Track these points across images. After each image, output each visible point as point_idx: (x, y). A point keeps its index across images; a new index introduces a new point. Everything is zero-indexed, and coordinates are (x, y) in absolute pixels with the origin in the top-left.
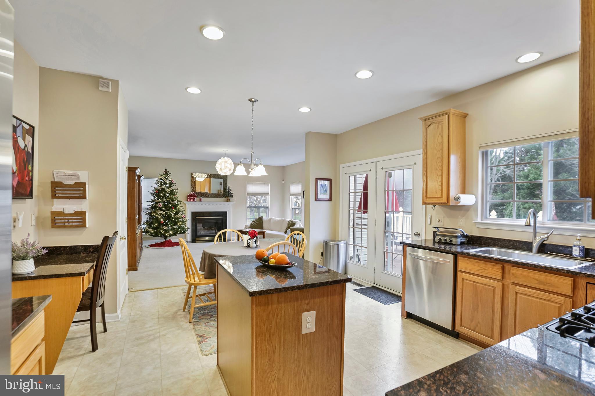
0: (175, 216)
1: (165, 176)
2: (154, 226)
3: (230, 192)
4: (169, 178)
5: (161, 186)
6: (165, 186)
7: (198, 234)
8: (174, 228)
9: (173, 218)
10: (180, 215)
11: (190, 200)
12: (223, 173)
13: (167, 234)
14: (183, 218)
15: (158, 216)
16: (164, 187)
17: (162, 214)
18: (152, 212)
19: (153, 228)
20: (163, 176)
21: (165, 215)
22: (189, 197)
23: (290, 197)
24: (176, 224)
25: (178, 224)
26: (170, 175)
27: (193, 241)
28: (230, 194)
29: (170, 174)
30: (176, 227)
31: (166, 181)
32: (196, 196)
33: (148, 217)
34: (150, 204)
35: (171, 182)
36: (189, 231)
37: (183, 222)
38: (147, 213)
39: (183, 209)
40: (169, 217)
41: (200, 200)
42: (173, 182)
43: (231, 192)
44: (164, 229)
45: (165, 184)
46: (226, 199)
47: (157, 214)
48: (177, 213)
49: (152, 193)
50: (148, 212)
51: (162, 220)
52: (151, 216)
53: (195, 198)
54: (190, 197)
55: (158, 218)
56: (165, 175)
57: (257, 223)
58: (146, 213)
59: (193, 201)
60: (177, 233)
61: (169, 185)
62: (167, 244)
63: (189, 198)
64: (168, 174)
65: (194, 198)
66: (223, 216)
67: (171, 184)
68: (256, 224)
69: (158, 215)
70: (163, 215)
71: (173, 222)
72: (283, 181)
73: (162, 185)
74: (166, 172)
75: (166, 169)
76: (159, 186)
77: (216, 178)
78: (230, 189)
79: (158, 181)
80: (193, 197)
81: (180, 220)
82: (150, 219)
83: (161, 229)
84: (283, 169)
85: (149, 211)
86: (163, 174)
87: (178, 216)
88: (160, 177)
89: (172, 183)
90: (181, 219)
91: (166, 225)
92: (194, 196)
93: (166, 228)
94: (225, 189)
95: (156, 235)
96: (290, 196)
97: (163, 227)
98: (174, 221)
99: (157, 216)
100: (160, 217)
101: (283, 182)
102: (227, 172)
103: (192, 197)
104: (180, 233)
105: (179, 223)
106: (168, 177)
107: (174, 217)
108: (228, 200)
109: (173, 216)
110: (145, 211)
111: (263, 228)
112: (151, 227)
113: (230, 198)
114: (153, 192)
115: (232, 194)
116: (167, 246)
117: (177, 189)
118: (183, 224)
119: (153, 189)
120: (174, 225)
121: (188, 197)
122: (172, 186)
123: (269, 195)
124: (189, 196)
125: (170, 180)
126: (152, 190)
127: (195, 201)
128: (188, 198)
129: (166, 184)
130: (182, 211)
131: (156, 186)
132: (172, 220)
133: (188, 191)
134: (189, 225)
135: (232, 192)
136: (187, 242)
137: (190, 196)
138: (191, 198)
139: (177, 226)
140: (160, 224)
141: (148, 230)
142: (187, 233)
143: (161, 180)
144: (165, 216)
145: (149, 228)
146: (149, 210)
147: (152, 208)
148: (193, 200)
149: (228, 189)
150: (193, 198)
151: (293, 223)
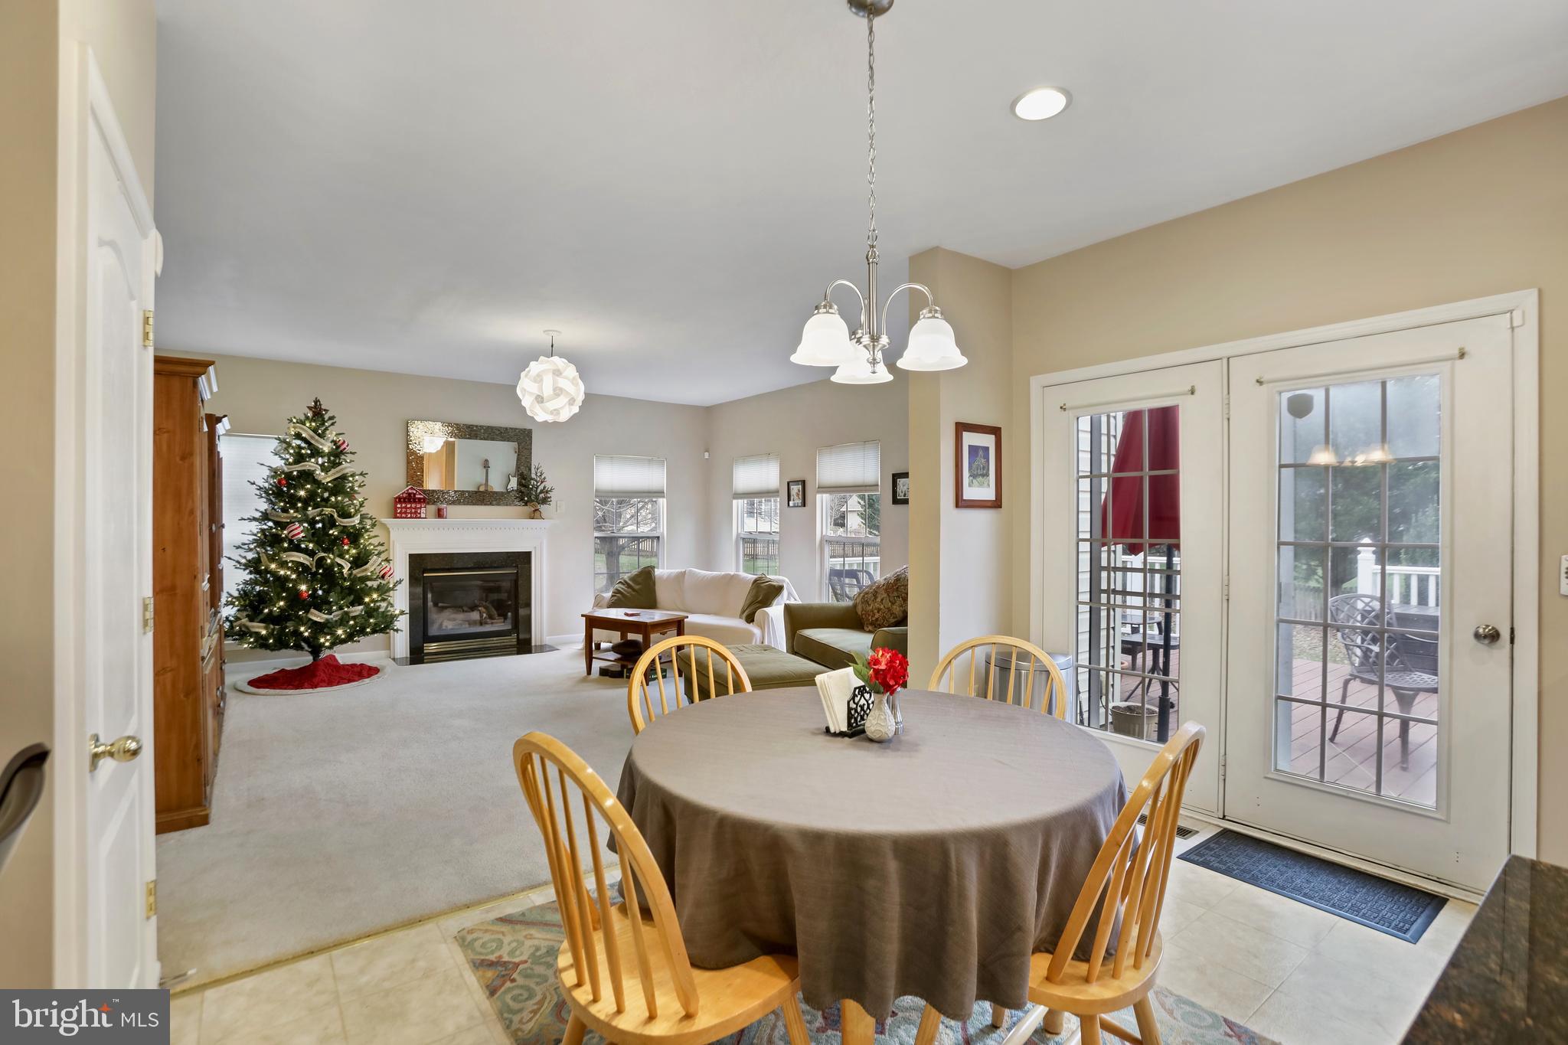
0: (354, 572)
1: (314, 424)
2: (271, 611)
3: (541, 487)
4: (331, 435)
5: (297, 462)
6: (313, 460)
7: (433, 631)
8: (352, 615)
9: (345, 579)
10: (373, 566)
11: (405, 513)
13: (322, 640)
14: (383, 577)
15: (289, 573)
16: (311, 465)
17: (302, 564)
18: (264, 559)
19: (269, 620)
20: (308, 425)
21: (314, 570)
22: (400, 502)
23: (735, 502)
24: (358, 601)
25: (367, 600)
26: (333, 424)
27: (417, 656)
28: (541, 492)
29: (331, 418)
30: (358, 610)
31: (317, 441)
32: (424, 499)
33: (246, 575)
34: (255, 527)
35: (338, 447)
36: (403, 623)
37: (383, 590)
38: (243, 561)
39: (382, 545)
40: (329, 577)
41: (440, 514)
42: (342, 448)
43: (545, 487)
44: (310, 619)
45: (312, 456)
46: (529, 509)
47: (283, 564)
48: (359, 561)
49: (260, 489)
50: (245, 557)
51: (303, 587)
52: (257, 571)
53: (421, 508)
54: (405, 502)
55: (287, 579)
56: (315, 421)
57: (637, 587)
58: (238, 562)
59: (416, 515)
60: (362, 632)
61: (329, 459)
62: (322, 674)
63: (399, 506)
64: (326, 417)
65: (419, 506)
66: (517, 566)
67: (337, 454)
68: (634, 590)
69: (289, 568)
70: (306, 568)
71: (349, 595)
72: (707, 454)
73: (300, 458)
74: (317, 412)
75: (316, 401)
76: (291, 460)
77: (493, 439)
78: (543, 477)
79: (284, 441)
80: (415, 502)
81: (369, 583)
82: (254, 582)
83: (301, 621)
84: (707, 414)
85: (250, 556)
86: (307, 418)
87: (366, 570)
88: (295, 428)
89: (342, 452)
90: (375, 580)
91: (320, 604)
92: (419, 499)
93: (318, 617)
94: (524, 478)
95: (281, 644)
96: (734, 498)
97: (307, 612)
98: (351, 590)
99: (282, 573)
100: (294, 576)
101: (707, 457)
103: (410, 502)
104: (374, 632)
105: (368, 594)
106: (326, 429)
107: (351, 574)
108: (535, 514)
109: (345, 571)
110: (236, 555)
111: (658, 605)
112: (261, 617)
113: (543, 508)
114: (266, 485)
115: (547, 492)
116: (323, 681)
117: (361, 474)
118: (384, 600)
119: (266, 473)
120: (352, 604)
121: (396, 503)
122: (340, 464)
123: (664, 497)
124: (399, 500)
125: (334, 442)
126: (262, 477)
127: (420, 518)
128: (396, 508)
129: (316, 453)
130: (376, 552)
131: (278, 463)
132: (342, 587)
133: (398, 483)
134: (400, 601)
135: (548, 484)
136: (394, 659)
137: (404, 499)
138: (406, 508)
139: (361, 607)
140: (295, 599)
141: (247, 627)
142: (397, 630)
143: (299, 442)
144: (316, 573)
145: (251, 620)
146: (250, 550)
147: (261, 543)
148: (416, 512)
149: (533, 476)
150: (413, 505)
151: (774, 586)
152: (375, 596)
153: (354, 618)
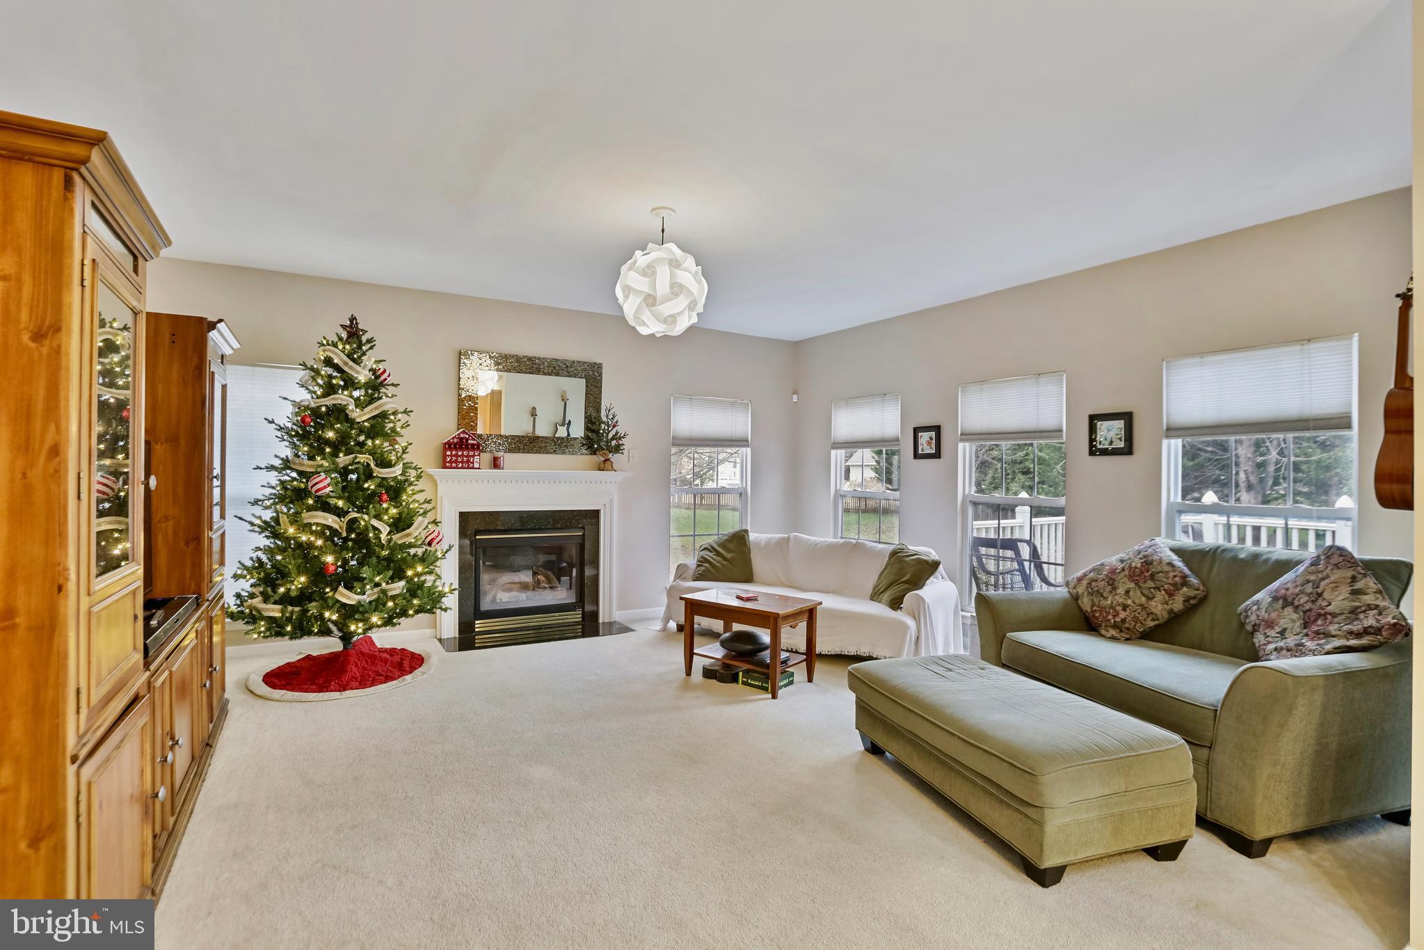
0: (394, 537)
1: (348, 347)
2: (289, 590)
3: (613, 433)
4: (369, 361)
5: (325, 395)
6: (346, 393)
7: (485, 605)
8: (390, 594)
9: (382, 547)
10: (418, 530)
11: (456, 462)
12: (657, 317)
13: (353, 628)
14: (430, 544)
15: (312, 539)
16: (342, 398)
17: (330, 528)
18: (284, 519)
19: (285, 600)
20: (341, 347)
21: (344, 534)
22: (450, 449)
23: (833, 452)
24: (399, 575)
25: (410, 573)
26: (371, 348)
27: (466, 640)
28: (613, 439)
29: (369, 341)
30: (399, 587)
31: (351, 368)
32: (478, 445)
33: (263, 541)
34: (273, 478)
35: (377, 377)
36: (451, 601)
37: (428, 560)
38: (258, 522)
39: (429, 502)
40: (361, 542)
41: (496, 464)
42: (382, 378)
43: (617, 433)
44: (338, 601)
45: (345, 388)
46: (599, 458)
47: (306, 527)
48: (400, 524)
49: (280, 429)
50: (260, 518)
51: (329, 559)
52: (275, 535)
53: (473, 456)
54: (455, 448)
55: (310, 545)
56: (349, 343)
57: (728, 556)
58: (252, 524)
59: (468, 465)
60: (404, 613)
61: (366, 392)
62: (354, 669)
63: (448, 453)
64: (364, 339)
65: (471, 453)
66: (583, 528)
67: (376, 386)
68: (725, 559)
69: (312, 533)
70: (335, 532)
71: (388, 568)
72: (795, 397)
73: (330, 390)
74: (353, 332)
75: (353, 319)
76: (319, 393)
77: (558, 375)
78: (615, 420)
79: (312, 369)
80: (467, 448)
81: (412, 551)
82: (269, 551)
83: (326, 603)
84: (797, 349)
85: (268, 515)
86: (341, 339)
87: (408, 535)
88: (324, 351)
89: (382, 384)
90: (420, 546)
91: (351, 580)
92: (473, 445)
93: (346, 597)
94: (592, 423)
95: (302, 630)
96: (833, 448)
97: (335, 590)
98: (389, 559)
99: (304, 538)
100: (319, 542)
101: (795, 400)
102: (680, 314)
103: (461, 448)
104: (417, 612)
105: (412, 567)
106: (364, 354)
107: (390, 541)
108: (605, 466)
109: (383, 537)
110: (248, 512)
111: (755, 578)
112: (276, 597)
113: (615, 458)
114: (289, 425)
115: (620, 438)
116: (354, 678)
117: (405, 412)
118: (430, 573)
119: (289, 409)
120: (392, 579)
121: (445, 450)
122: (380, 398)
123: (748, 446)
124: (449, 446)
125: (373, 371)
126: (285, 415)
127: (473, 468)
128: (445, 456)
129: (350, 383)
130: (421, 511)
131: (303, 396)
132: (378, 557)
133: (448, 428)
134: (448, 574)
135: (621, 429)
136: (440, 640)
137: (455, 445)
138: (457, 456)
139: (402, 583)
140: (320, 576)
141: (259, 611)
142: (445, 610)
143: (330, 371)
144: (346, 540)
145: (266, 601)
146: (266, 508)
147: (281, 499)
148: (468, 462)
149: (604, 419)
150: (465, 453)
151: (926, 562)
152: (420, 569)
153: (393, 598)
